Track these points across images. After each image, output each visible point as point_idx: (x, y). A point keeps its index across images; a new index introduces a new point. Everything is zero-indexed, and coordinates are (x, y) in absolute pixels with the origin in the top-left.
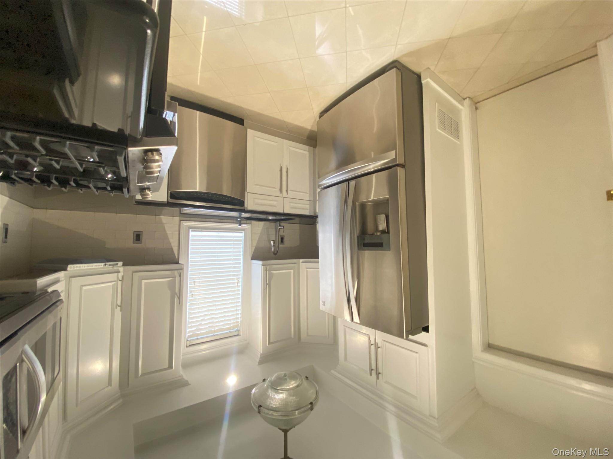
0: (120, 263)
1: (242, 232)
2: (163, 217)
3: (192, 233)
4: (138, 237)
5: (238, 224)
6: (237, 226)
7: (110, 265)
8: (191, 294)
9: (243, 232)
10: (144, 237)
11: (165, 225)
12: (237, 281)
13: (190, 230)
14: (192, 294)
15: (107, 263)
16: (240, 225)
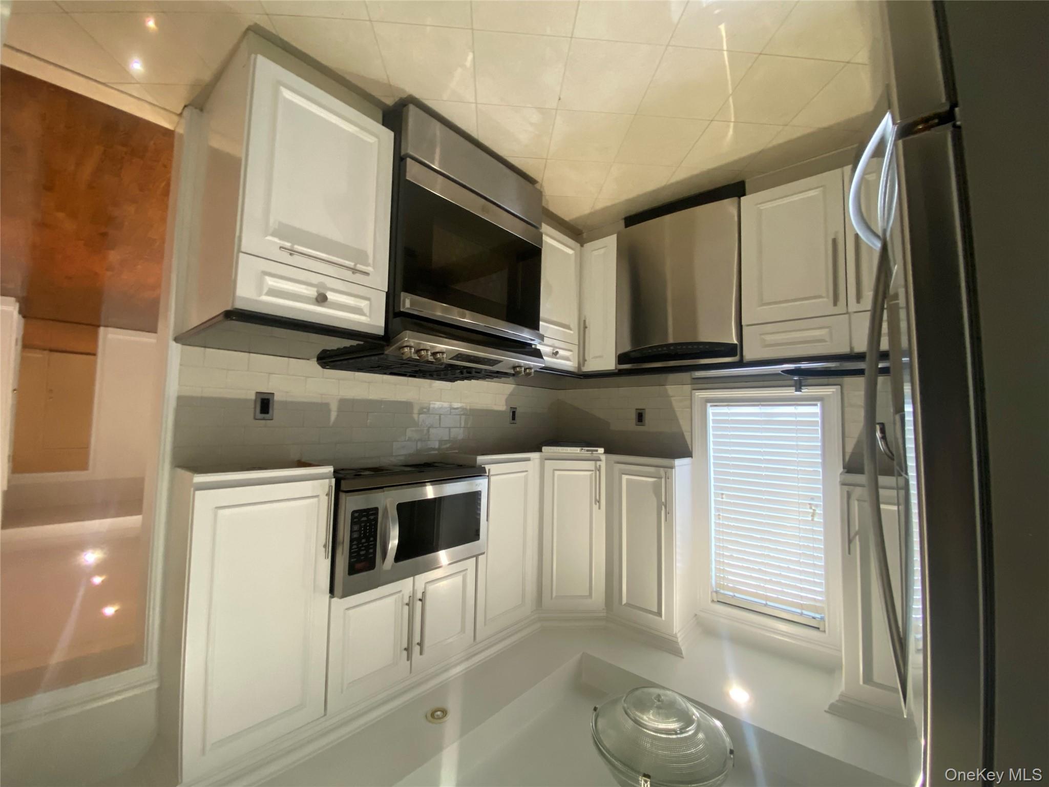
0: (601, 450)
1: (816, 405)
2: (668, 387)
3: (711, 410)
4: (640, 417)
5: (794, 388)
6: (791, 392)
7: (588, 451)
8: (717, 514)
9: (819, 404)
10: (647, 417)
11: (672, 398)
12: (812, 511)
13: (709, 405)
14: (719, 515)
15: (584, 448)
16: (799, 389)
